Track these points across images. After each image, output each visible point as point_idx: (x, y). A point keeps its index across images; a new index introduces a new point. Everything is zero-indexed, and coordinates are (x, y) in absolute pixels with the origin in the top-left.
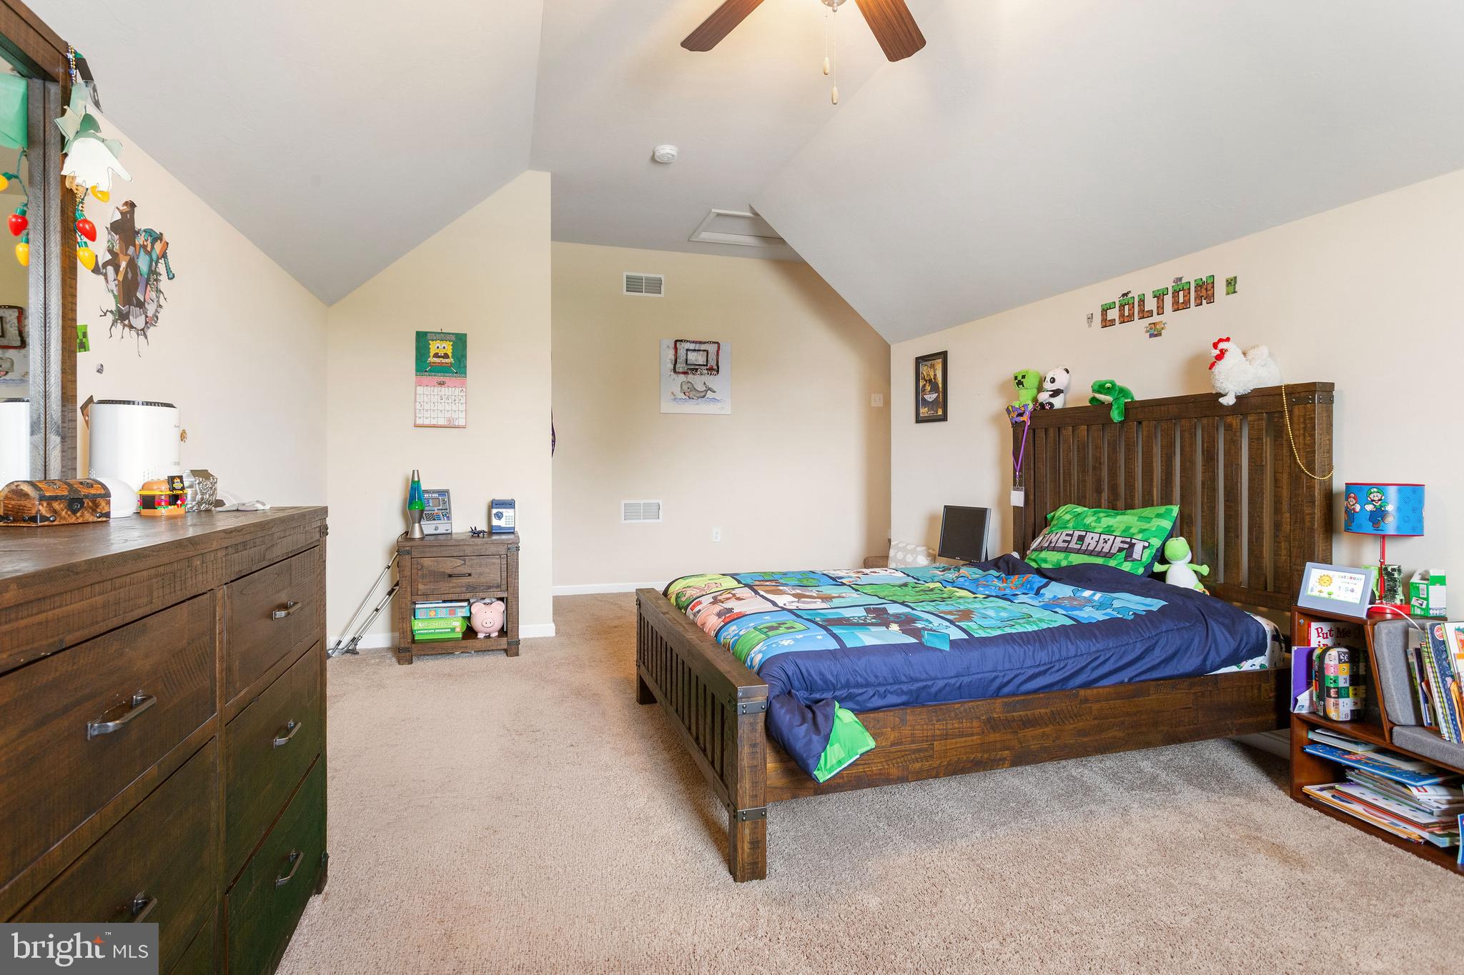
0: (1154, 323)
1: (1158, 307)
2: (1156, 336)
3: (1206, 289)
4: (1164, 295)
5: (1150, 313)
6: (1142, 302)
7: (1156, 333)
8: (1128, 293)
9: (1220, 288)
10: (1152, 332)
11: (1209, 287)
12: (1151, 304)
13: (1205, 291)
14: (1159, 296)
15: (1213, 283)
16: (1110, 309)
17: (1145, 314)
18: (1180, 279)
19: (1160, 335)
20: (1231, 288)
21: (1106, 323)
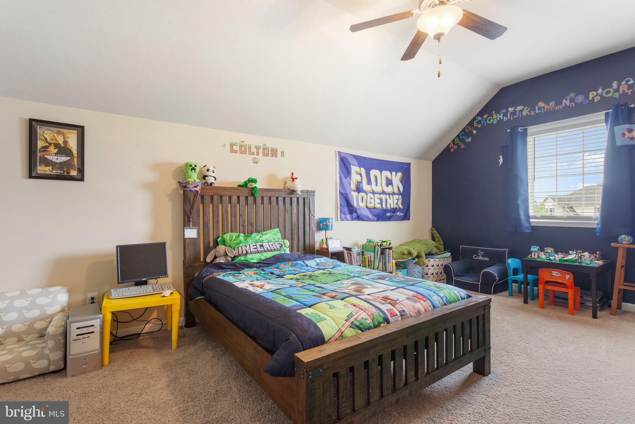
0: (255, 158)
1: (257, 152)
2: (256, 163)
3: (275, 152)
4: (259, 148)
5: (253, 154)
6: (250, 148)
7: (256, 162)
8: (243, 142)
9: (279, 154)
10: (254, 161)
11: (276, 151)
12: (254, 150)
13: (274, 153)
14: (258, 148)
15: (277, 150)
16: (235, 145)
17: (251, 153)
18: (266, 145)
19: (258, 163)
20: (282, 154)
21: (232, 151)
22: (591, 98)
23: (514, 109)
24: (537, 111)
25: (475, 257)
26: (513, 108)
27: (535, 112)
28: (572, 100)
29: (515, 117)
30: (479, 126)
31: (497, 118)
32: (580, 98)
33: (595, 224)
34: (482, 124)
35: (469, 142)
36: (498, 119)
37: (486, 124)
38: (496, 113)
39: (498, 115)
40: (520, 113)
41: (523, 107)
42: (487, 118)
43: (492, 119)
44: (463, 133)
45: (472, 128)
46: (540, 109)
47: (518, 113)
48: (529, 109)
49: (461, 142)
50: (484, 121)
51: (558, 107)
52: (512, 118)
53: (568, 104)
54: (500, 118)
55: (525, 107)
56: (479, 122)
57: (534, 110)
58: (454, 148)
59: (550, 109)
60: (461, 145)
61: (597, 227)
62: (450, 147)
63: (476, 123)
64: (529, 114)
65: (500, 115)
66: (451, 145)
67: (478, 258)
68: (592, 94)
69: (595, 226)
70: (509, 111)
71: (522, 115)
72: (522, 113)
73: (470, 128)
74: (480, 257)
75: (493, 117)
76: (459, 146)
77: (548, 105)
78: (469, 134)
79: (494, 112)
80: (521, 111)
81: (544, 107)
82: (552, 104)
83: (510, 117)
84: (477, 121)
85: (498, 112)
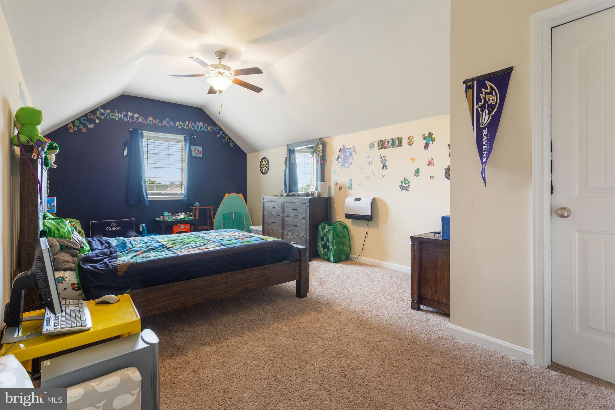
22: (177, 126)
23: (133, 114)
24: (148, 122)
25: (108, 229)
26: (131, 113)
27: (147, 122)
28: (168, 123)
29: (133, 120)
30: (102, 117)
31: (119, 116)
32: (172, 123)
33: (181, 197)
34: (105, 117)
35: (91, 128)
36: (120, 118)
37: (109, 118)
38: (118, 112)
39: (120, 114)
40: (137, 119)
41: (139, 116)
42: (109, 113)
43: (115, 115)
44: (85, 118)
45: (95, 116)
46: (150, 121)
47: (135, 118)
48: (143, 119)
49: (82, 126)
50: (107, 115)
51: (161, 124)
52: (131, 120)
53: (166, 125)
54: (121, 117)
55: (140, 116)
56: (102, 114)
57: (147, 121)
58: (73, 129)
59: (156, 123)
60: (82, 128)
61: (184, 199)
62: (68, 127)
63: (99, 114)
64: (143, 122)
65: (121, 115)
66: (70, 126)
67: (111, 229)
68: (178, 124)
69: (182, 199)
70: (128, 115)
71: (138, 121)
72: (138, 120)
73: (93, 116)
74: (113, 228)
75: (115, 114)
76: (79, 129)
77: (155, 121)
78: (92, 121)
79: (116, 111)
80: (138, 118)
81: (152, 121)
82: (157, 120)
83: (130, 119)
84: (100, 112)
85: (120, 112)
